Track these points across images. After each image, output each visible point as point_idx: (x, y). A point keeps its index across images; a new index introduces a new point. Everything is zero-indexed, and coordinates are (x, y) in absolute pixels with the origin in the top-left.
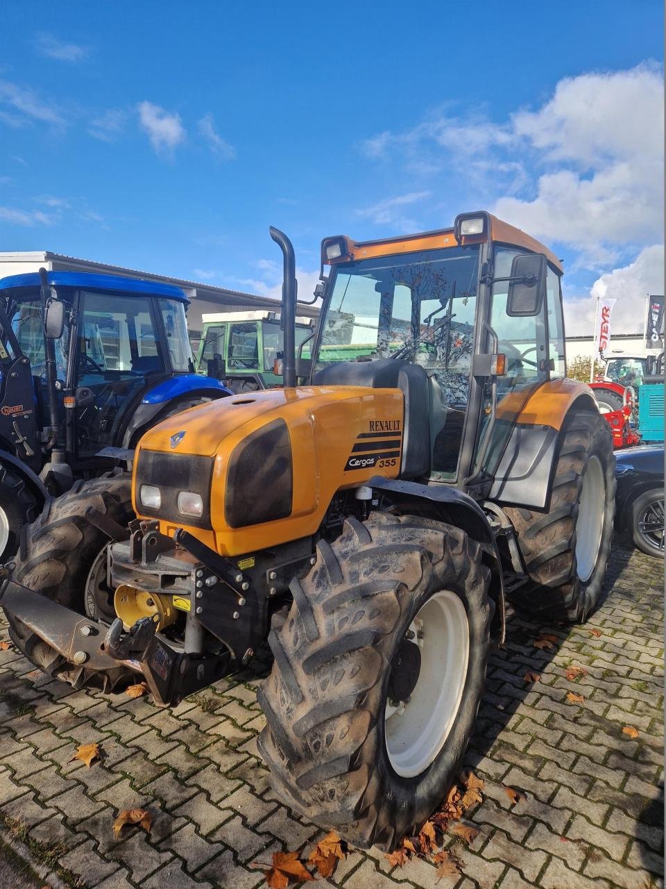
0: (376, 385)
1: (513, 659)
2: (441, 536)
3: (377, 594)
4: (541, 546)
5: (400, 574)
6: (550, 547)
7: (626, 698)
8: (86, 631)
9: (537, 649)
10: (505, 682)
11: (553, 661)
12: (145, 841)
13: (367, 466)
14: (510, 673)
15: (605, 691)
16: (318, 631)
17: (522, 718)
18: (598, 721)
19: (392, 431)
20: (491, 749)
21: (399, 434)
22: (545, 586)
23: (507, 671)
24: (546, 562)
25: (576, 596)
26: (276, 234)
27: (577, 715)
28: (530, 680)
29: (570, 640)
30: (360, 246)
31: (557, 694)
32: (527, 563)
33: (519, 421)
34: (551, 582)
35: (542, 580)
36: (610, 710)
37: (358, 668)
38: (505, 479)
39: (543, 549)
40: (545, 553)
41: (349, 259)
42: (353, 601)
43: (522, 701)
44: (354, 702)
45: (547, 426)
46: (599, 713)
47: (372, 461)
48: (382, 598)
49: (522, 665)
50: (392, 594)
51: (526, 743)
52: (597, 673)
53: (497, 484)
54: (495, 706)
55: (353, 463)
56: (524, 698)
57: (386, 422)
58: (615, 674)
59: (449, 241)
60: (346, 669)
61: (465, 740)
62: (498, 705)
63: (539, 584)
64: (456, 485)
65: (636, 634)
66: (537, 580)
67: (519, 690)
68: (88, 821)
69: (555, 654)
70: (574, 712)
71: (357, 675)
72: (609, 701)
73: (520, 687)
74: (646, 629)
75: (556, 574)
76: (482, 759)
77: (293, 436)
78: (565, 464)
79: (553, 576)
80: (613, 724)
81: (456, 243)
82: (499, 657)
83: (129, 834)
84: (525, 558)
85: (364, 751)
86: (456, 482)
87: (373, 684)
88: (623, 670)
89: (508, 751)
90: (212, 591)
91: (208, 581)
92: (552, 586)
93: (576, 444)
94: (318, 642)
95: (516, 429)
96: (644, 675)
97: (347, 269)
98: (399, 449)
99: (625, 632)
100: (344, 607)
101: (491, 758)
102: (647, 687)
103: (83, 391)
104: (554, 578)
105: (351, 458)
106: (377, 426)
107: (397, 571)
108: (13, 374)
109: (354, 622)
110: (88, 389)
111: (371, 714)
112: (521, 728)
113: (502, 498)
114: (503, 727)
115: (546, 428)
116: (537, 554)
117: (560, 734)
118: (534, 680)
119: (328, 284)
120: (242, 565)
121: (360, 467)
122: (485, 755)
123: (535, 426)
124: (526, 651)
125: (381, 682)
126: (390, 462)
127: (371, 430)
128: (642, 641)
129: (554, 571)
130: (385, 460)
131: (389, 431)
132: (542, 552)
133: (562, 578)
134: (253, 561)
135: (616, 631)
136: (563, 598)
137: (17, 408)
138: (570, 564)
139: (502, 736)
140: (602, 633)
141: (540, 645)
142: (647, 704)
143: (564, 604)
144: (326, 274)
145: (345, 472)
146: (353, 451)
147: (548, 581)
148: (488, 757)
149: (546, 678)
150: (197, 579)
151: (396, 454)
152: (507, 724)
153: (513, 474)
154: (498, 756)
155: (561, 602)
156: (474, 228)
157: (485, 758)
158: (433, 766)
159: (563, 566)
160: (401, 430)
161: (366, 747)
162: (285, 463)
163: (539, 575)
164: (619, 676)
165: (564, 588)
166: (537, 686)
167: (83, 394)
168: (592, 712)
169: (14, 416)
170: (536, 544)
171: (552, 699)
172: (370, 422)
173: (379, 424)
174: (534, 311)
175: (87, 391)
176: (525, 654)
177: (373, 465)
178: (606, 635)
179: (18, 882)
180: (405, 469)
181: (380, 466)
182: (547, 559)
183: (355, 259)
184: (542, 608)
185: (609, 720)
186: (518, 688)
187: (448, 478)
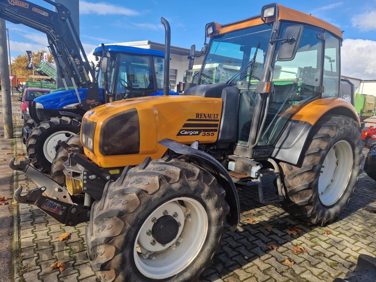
0: (206, 96)
1: (271, 236)
2: (178, 171)
3: (128, 194)
4: (295, 184)
5: (146, 186)
6: (300, 185)
7: (319, 268)
8: (56, 190)
9: (288, 234)
10: (258, 246)
11: (292, 242)
12: (57, 275)
13: (193, 135)
14: (264, 243)
15: (310, 262)
16: (103, 206)
17: (254, 264)
18: (294, 276)
19: (213, 119)
20: (227, 276)
21: (218, 121)
22: (296, 204)
23: (263, 241)
24: (297, 192)
25: (314, 212)
26: (163, 21)
27: (284, 271)
28: (271, 248)
29: (310, 233)
30: (223, 27)
31: (281, 258)
32: (288, 191)
33: (293, 118)
34: (299, 203)
35: (296, 201)
36: (305, 272)
37: (111, 226)
38: (280, 148)
39: (296, 186)
40: (296, 188)
41: (217, 34)
42: (119, 195)
43: (260, 257)
44: (104, 240)
45: (306, 122)
46: (297, 272)
47: (197, 132)
48: (131, 196)
49: (273, 240)
50: (135, 195)
51: (246, 277)
52: (312, 252)
53: (276, 150)
54: (243, 256)
55: (184, 132)
56: (262, 256)
57: (208, 114)
58: (323, 255)
59: (259, 22)
60: (106, 226)
61: (200, 268)
62: (246, 256)
63: (294, 203)
64: (248, 148)
65: (352, 237)
66: (293, 201)
67: (262, 251)
68: (45, 262)
69: (295, 239)
70: (284, 268)
71: (110, 229)
72: (308, 268)
73: (264, 250)
74: (360, 236)
75: (302, 199)
76: (217, 279)
77: (141, 117)
78: (315, 144)
79: (301, 200)
80: (302, 280)
81: (263, 22)
82: (264, 234)
83: (54, 271)
84: (287, 189)
85: (112, 263)
86: (248, 147)
87: (118, 234)
88: (328, 254)
89: (234, 279)
90: (93, 181)
91: (90, 177)
92: (300, 205)
93: (326, 133)
94: (102, 211)
95: (290, 122)
96: (340, 259)
97: (216, 39)
98: (218, 128)
99: (346, 235)
100: (115, 197)
101: (223, 280)
102: (336, 266)
103: (118, 95)
104: (301, 201)
105: (181, 130)
106: (201, 116)
107: (144, 184)
108: (91, 87)
109: (116, 205)
110: (120, 94)
111: (116, 248)
112: (249, 270)
113: (277, 158)
114: (240, 267)
115: (306, 123)
116: (293, 188)
117: (268, 277)
118: (273, 249)
119: (207, 47)
120: (112, 172)
121: (189, 134)
122: (220, 278)
123: (300, 122)
124: (280, 233)
125: (125, 234)
126: (210, 134)
127: (197, 117)
128: (352, 241)
129: (301, 197)
130: (206, 133)
131: (210, 119)
132: (295, 187)
133: (306, 201)
134: (119, 171)
135: (340, 233)
136: (306, 212)
137: (93, 101)
138: (311, 195)
139: (237, 271)
140: (331, 233)
141: (289, 232)
142: (329, 274)
143: (307, 215)
144: (208, 42)
145: (177, 136)
146: (183, 127)
147: (298, 202)
148: (222, 279)
149: (281, 249)
150: (84, 175)
151: (216, 130)
152: (243, 266)
153: (284, 146)
154: (227, 280)
155: (306, 214)
156: (269, 13)
157: (220, 279)
158: (175, 277)
159: (306, 196)
160: (219, 118)
161: (113, 262)
162: (135, 129)
163: (294, 199)
164: (325, 256)
165: (307, 207)
166: (273, 252)
167: (118, 97)
168: (294, 271)
169: (91, 104)
170: (293, 182)
171: (277, 260)
172: (197, 114)
173: (203, 115)
174: (290, 58)
175: (119, 96)
176: (279, 235)
177: (198, 134)
178: (333, 235)
179: (7, 278)
180: (220, 138)
181: (203, 135)
182: (297, 191)
183: (220, 33)
184: (297, 215)
185: (301, 277)
186: (263, 251)
187: (245, 144)
